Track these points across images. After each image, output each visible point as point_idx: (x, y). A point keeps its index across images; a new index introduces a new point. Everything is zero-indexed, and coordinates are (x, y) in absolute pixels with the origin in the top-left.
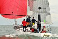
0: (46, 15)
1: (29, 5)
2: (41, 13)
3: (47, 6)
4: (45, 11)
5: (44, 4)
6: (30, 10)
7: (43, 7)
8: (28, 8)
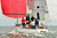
0: (45, 13)
1: (28, 5)
2: (39, 12)
3: (45, 5)
4: (43, 9)
5: (42, 3)
6: (30, 9)
7: (42, 6)
8: (27, 7)
